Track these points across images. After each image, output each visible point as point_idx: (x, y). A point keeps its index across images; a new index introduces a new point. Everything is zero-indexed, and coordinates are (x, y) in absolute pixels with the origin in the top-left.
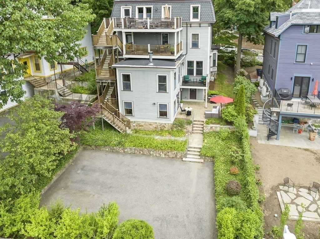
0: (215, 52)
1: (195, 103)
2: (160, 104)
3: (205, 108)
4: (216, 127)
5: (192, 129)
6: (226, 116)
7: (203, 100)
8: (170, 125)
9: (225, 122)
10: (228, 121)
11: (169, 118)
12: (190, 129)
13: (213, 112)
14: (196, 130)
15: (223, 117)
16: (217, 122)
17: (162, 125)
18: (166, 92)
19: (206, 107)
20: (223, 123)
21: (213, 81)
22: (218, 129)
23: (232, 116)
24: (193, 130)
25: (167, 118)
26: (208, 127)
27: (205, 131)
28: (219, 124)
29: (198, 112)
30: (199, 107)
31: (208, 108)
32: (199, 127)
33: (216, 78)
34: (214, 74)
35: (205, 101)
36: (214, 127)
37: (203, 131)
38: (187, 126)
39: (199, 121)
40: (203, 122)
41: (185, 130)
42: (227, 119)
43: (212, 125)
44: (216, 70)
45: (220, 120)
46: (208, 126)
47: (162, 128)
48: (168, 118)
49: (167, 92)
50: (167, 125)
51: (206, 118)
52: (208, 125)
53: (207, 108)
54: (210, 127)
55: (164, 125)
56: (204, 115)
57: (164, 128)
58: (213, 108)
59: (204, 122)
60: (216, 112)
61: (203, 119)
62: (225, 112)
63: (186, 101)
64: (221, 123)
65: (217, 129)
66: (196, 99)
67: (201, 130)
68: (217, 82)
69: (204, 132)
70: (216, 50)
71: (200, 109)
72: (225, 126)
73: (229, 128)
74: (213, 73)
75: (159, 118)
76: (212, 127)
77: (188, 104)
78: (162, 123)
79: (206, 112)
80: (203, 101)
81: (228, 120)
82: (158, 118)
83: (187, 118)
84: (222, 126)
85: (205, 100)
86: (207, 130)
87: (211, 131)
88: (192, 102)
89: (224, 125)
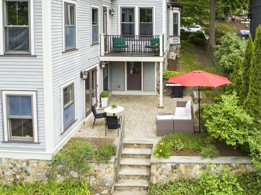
0: (177, 10)
1: (138, 98)
2: (9, 96)
3: (159, 107)
4: (189, 166)
5: (113, 174)
6: (219, 126)
7: (156, 90)
8: (43, 164)
9: (214, 146)
10: (228, 143)
11: (39, 143)
12: (107, 175)
13: (176, 117)
14: (128, 177)
15: (210, 130)
16: (192, 145)
17: (19, 166)
18: (30, 55)
19: (161, 105)
20: (210, 149)
21: (174, 58)
22: (197, 172)
23: (239, 124)
24: (117, 179)
25: (32, 142)
26: (163, 166)
27: (154, 181)
28: (196, 152)
29: (140, 119)
30: (145, 107)
31: (166, 108)
32: (139, 166)
33: (179, 56)
34: (176, 50)
35: (159, 93)
36: (182, 166)
37: (148, 178)
38: (96, 168)
39: (139, 145)
40: (150, 146)
41: (93, 179)
42: (225, 136)
43: (175, 159)
44: (179, 42)
45: (200, 140)
46: (165, 163)
47: (18, 177)
48: (36, 141)
49: (33, 54)
50: (35, 165)
51: (159, 133)
52: (163, 160)
53: (163, 108)
54: (169, 166)
55: (25, 164)
56: (155, 126)
57: (24, 175)
58: (177, 106)
59: (154, 148)
60: (186, 115)
61: (151, 137)
62: (216, 114)
63: (120, 95)
64: (204, 150)
65: (193, 171)
66: (141, 90)
67: (142, 177)
68: (181, 62)
69: (151, 184)
70: (178, 8)
71: (147, 110)
72: (215, 161)
73: (229, 165)
74: (175, 47)
75: (9, 142)
76: (178, 164)
77: (123, 100)
78: (17, 161)
79: (160, 118)
80: (155, 93)
81: (226, 139)
82: (4, 142)
83: (107, 137)
84: (207, 161)
85: (158, 90)
86: (161, 178)
87: (174, 177)
88: (132, 96)
89: (212, 157)
